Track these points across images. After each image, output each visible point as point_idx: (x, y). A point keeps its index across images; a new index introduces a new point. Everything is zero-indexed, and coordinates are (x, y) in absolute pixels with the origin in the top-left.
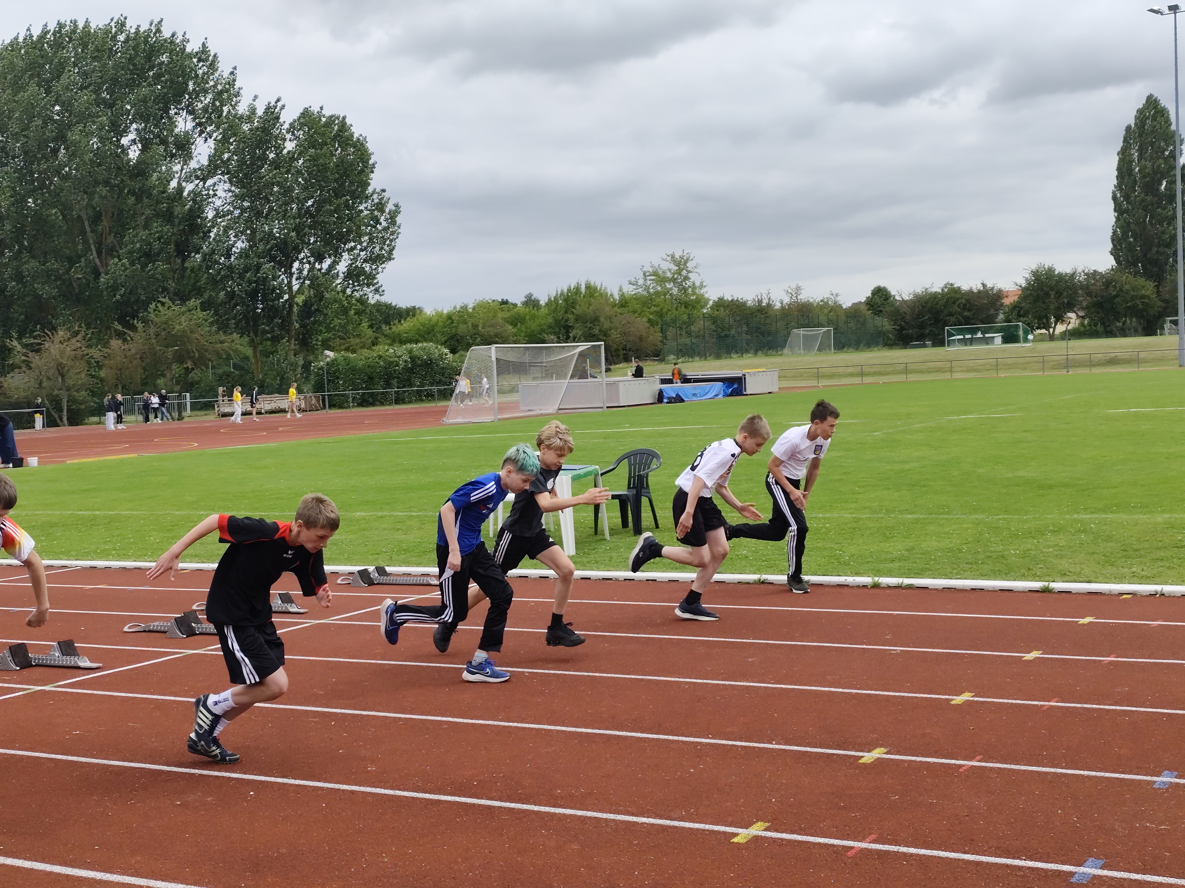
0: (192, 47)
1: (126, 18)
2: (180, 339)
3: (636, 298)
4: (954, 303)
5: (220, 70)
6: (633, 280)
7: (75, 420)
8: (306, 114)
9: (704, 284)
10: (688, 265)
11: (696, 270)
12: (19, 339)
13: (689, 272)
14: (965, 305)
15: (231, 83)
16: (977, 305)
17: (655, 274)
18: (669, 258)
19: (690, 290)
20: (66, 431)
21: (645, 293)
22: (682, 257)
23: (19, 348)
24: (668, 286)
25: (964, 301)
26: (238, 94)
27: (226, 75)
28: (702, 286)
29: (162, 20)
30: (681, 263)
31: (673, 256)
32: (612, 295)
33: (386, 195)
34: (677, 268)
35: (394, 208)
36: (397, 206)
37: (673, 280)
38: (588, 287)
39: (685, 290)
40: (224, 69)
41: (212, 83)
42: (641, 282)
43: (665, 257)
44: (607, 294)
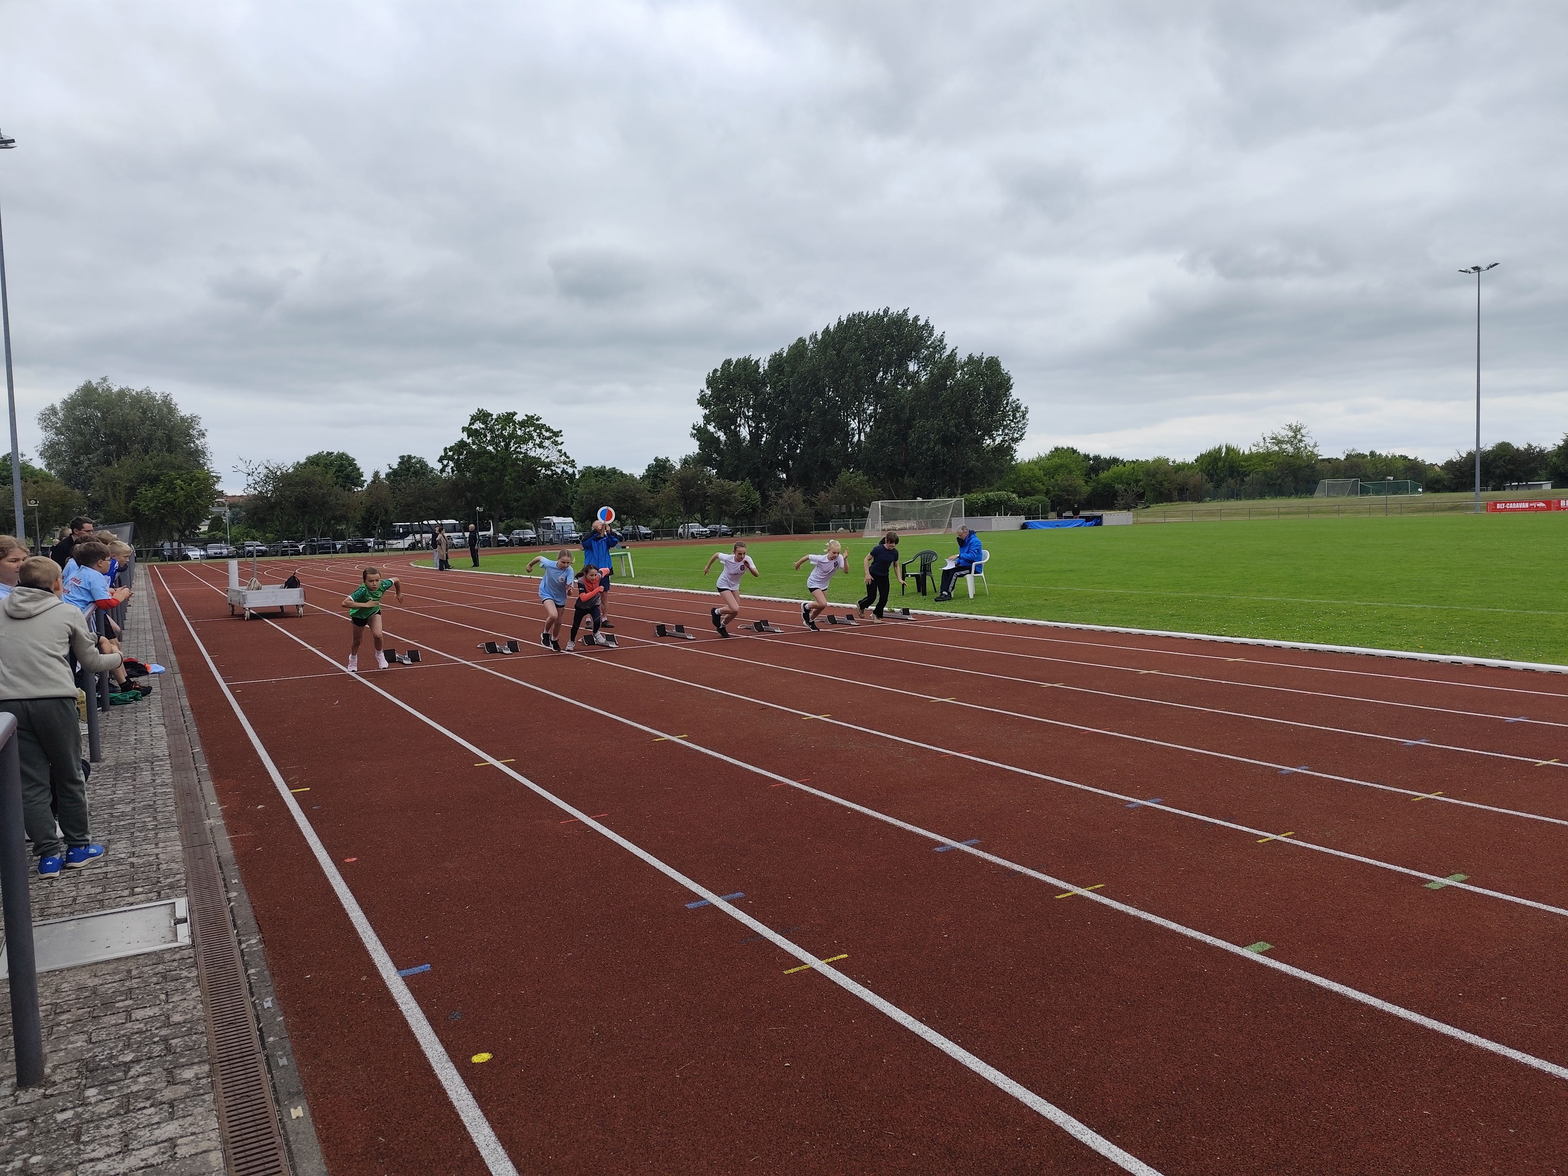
0: (921, 322)
1: (889, 308)
2: (849, 491)
3: (1258, 454)
4: (1501, 458)
5: (935, 335)
6: (1256, 443)
7: (799, 531)
8: (970, 357)
9: (1317, 445)
10: (1302, 431)
11: (1308, 435)
12: (773, 491)
14: (1509, 460)
15: (941, 341)
16: (1520, 461)
17: (1273, 438)
18: (1288, 427)
19: (1302, 449)
21: (1266, 452)
22: (1296, 426)
23: (773, 495)
24: (1284, 446)
25: (1508, 457)
26: (945, 348)
27: (938, 337)
29: (908, 308)
30: (1297, 430)
31: (1290, 426)
32: (1244, 452)
33: (1020, 402)
34: (1293, 434)
35: (1025, 410)
36: (1026, 408)
38: (1228, 447)
40: (937, 333)
41: (929, 343)
42: (1262, 444)
43: (1284, 426)
44: (1239, 451)
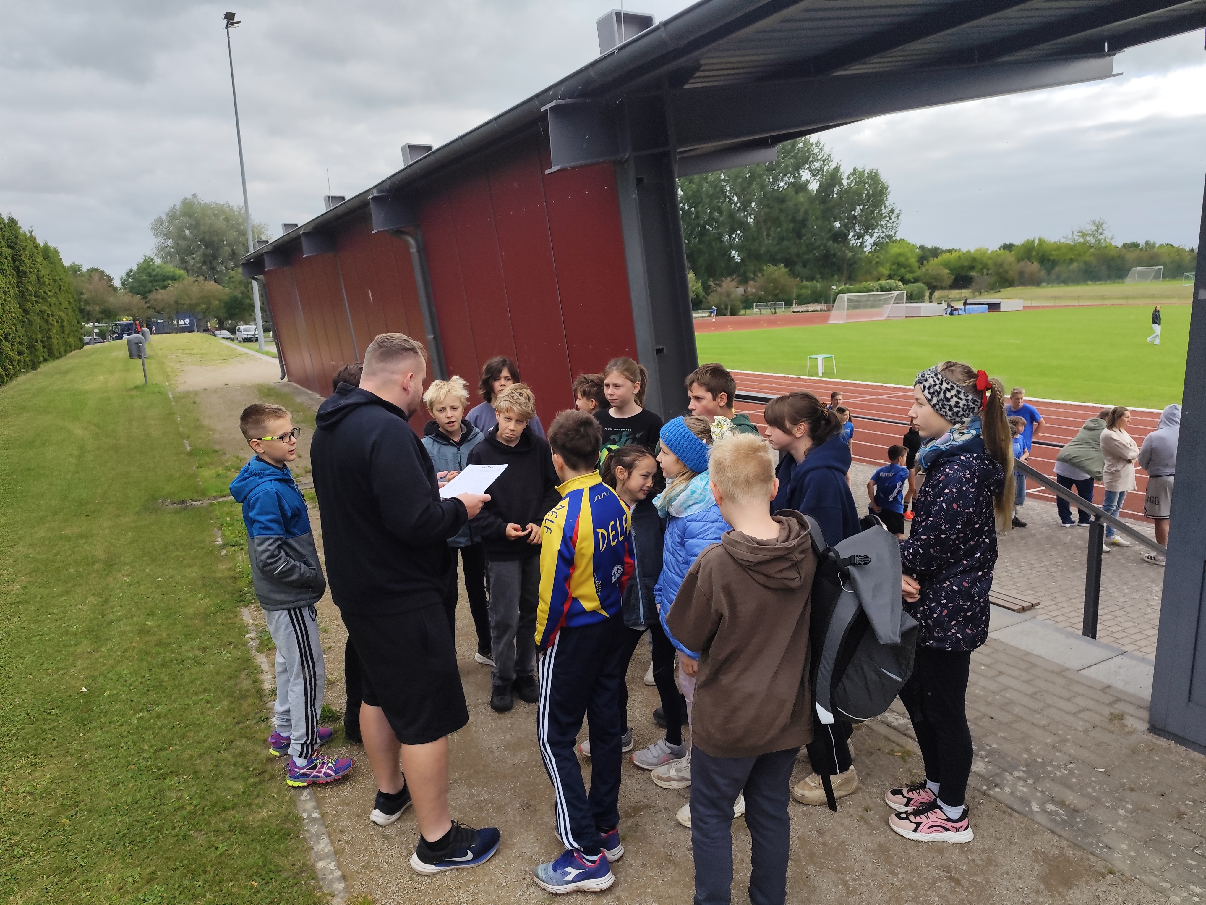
2: (774, 281)
3: (1066, 245)
7: (733, 313)
10: (1103, 226)
11: (1108, 229)
12: (713, 281)
13: (1103, 230)
17: (1079, 232)
18: (1092, 223)
19: (1104, 240)
20: (729, 318)
21: (1072, 243)
23: (714, 285)
26: (833, 161)
28: (1112, 238)
31: (1094, 222)
32: (1054, 244)
34: (1096, 228)
35: (899, 212)
36: (900, 210)
37: (1093, 235)
38: (1040, 240)
39: (1099, 240)
42: (1070, 237)
43: (1089, 222)
44: (1049, 242)
